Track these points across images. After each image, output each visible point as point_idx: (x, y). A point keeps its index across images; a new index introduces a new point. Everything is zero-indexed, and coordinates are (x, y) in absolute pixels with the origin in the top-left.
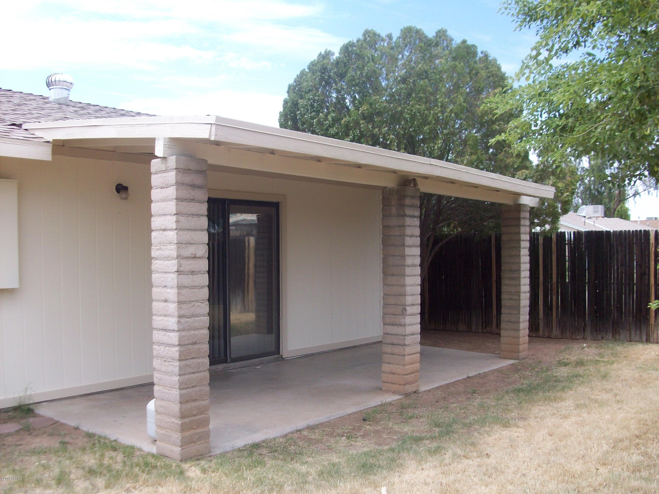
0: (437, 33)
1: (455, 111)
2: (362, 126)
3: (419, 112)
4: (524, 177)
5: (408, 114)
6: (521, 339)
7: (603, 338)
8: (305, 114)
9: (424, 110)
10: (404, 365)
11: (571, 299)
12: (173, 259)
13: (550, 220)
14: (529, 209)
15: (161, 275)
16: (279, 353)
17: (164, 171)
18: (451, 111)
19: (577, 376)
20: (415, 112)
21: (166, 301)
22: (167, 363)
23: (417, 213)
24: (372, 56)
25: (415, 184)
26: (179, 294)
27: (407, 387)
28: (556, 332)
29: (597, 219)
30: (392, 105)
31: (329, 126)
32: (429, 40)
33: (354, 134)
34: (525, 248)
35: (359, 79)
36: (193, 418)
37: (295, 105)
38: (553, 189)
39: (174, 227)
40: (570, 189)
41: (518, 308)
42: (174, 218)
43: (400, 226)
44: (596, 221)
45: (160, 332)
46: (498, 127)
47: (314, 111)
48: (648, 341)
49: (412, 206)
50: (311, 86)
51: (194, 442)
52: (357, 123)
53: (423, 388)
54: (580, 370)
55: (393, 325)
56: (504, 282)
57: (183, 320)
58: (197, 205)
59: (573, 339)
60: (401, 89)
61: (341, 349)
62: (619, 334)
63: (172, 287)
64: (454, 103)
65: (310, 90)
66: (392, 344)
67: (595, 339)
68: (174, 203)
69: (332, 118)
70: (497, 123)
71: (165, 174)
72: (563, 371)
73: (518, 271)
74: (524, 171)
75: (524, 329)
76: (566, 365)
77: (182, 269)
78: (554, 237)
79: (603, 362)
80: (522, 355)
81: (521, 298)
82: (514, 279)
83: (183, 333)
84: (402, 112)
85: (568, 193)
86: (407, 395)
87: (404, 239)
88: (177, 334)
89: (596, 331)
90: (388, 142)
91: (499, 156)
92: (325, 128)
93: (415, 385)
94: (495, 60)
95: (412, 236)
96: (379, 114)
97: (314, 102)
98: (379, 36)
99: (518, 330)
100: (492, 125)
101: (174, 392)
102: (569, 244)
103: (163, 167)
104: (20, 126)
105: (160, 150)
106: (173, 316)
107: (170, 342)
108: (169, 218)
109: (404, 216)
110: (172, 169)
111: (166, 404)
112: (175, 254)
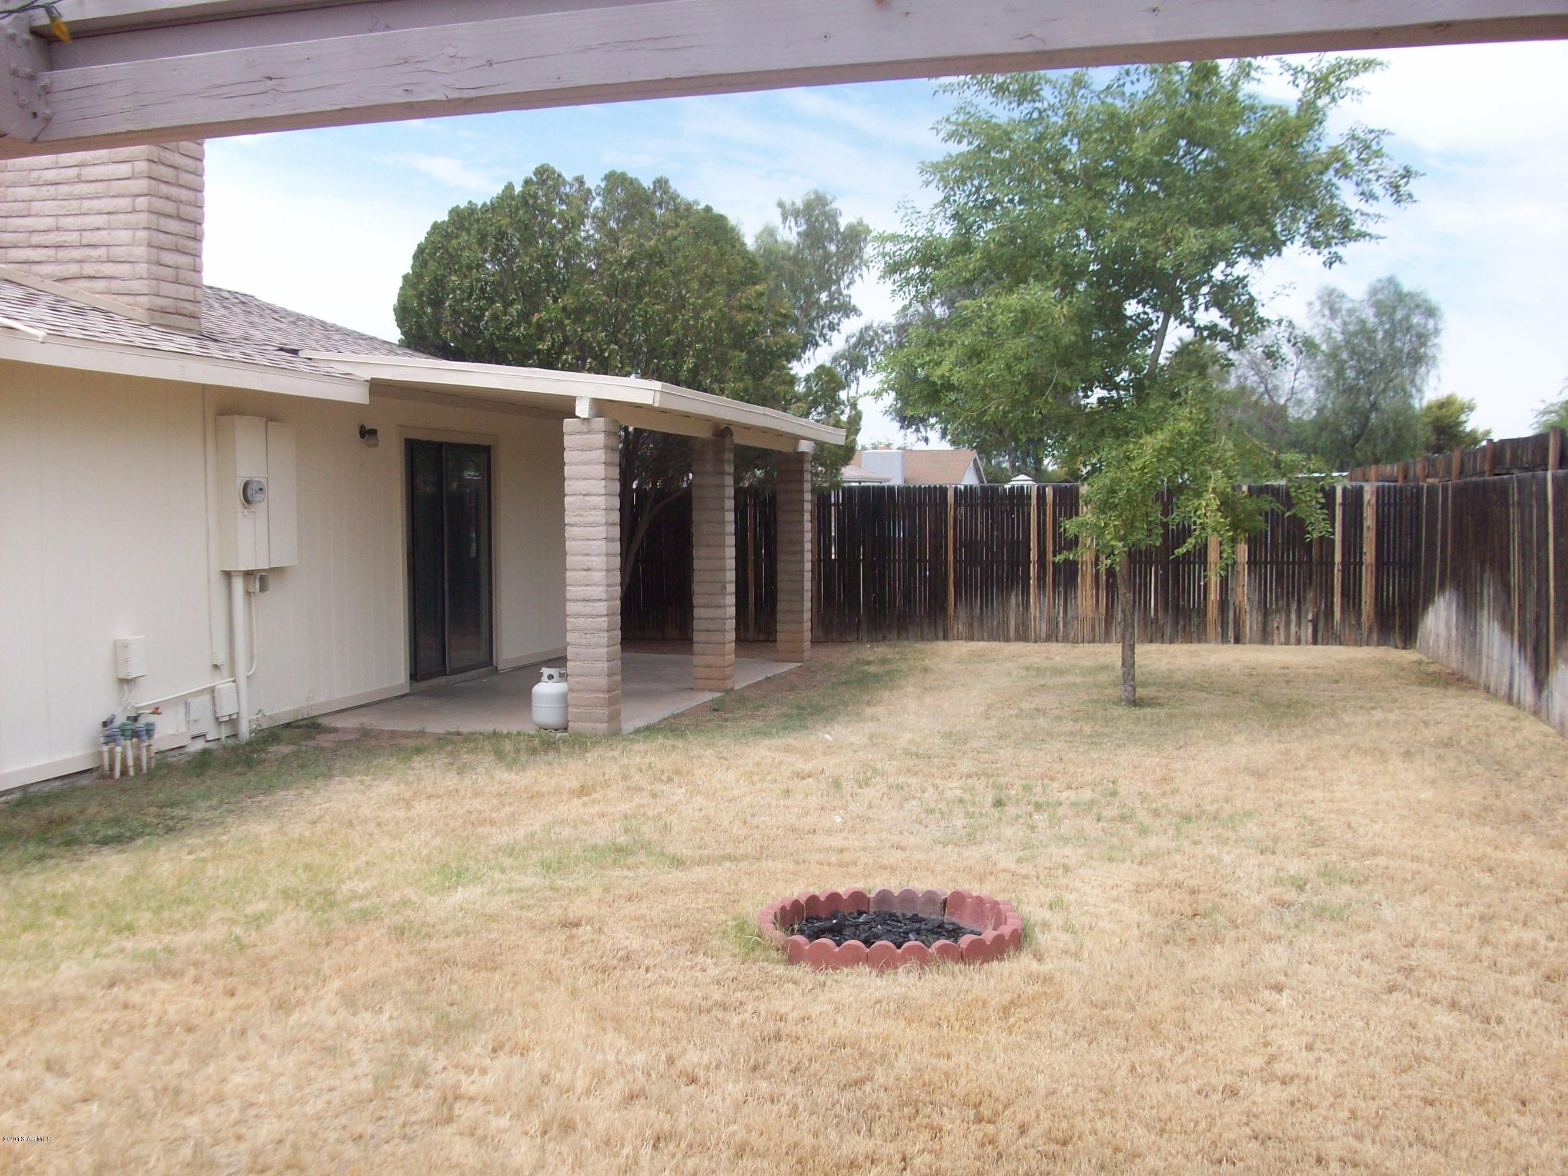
2: (567, 328)
6: (804, 634)
7: (884, 638)
8: (462, 300)
10: (725, 655)
11: (839, 586)
12: (599, 525)
14: (808, 457)
15: (580, 543)
16: (491, 664)
17: (586, 433)
18: (710, 320)
20: (653, 314)
21: (588, 570)
22: (589, 636)
23: (732, 470)
25: (732, 434)
26: (608, 562)
27: (726, 681)
30: (613, 300)
31: (512, 324)
38: (844, 433)
39: (600, 492)
41: (801, 592)
42: (603, 483)
43: (718, 486)
45: (578, 603)
47: (484, 298)
48: (945, 638)
49: (729, 462)
51: (613, 719)
52: (560, 325)
53: (739, 686)
55: (708, 607)
56: (781, 557)
57: (609, 589)
58: (614, 468)
62: (907, 633)
63: (598, 555)
66: (708, 631)
68: (600, 467)
69: (517, 312)
71: (587, 437)
73: (801, 542)
77: (609, 536)
80: (804, 656)
81: (804, 579)
82: (794, 553)
83: (609, 603)
86: (725, 692)
88: (601, 604)
90: (606, 355)
91: (763, 381)
92: (504, 325)
93: (732, 680)
95: (729, 498)
96: (591, 310)
97: (486, 284)
98: (560, 176)
99: (802, 622)
101: (599, 665)
102: (837, 505)
103: (585, 428)
104: (295, 352)
105: (582, 409)
106: (598, 585)
107: (594, 612)
108: (594, 482)
109: (722, 473)
110: (598, 432)
111: (586, 679)
112: (604, 521)
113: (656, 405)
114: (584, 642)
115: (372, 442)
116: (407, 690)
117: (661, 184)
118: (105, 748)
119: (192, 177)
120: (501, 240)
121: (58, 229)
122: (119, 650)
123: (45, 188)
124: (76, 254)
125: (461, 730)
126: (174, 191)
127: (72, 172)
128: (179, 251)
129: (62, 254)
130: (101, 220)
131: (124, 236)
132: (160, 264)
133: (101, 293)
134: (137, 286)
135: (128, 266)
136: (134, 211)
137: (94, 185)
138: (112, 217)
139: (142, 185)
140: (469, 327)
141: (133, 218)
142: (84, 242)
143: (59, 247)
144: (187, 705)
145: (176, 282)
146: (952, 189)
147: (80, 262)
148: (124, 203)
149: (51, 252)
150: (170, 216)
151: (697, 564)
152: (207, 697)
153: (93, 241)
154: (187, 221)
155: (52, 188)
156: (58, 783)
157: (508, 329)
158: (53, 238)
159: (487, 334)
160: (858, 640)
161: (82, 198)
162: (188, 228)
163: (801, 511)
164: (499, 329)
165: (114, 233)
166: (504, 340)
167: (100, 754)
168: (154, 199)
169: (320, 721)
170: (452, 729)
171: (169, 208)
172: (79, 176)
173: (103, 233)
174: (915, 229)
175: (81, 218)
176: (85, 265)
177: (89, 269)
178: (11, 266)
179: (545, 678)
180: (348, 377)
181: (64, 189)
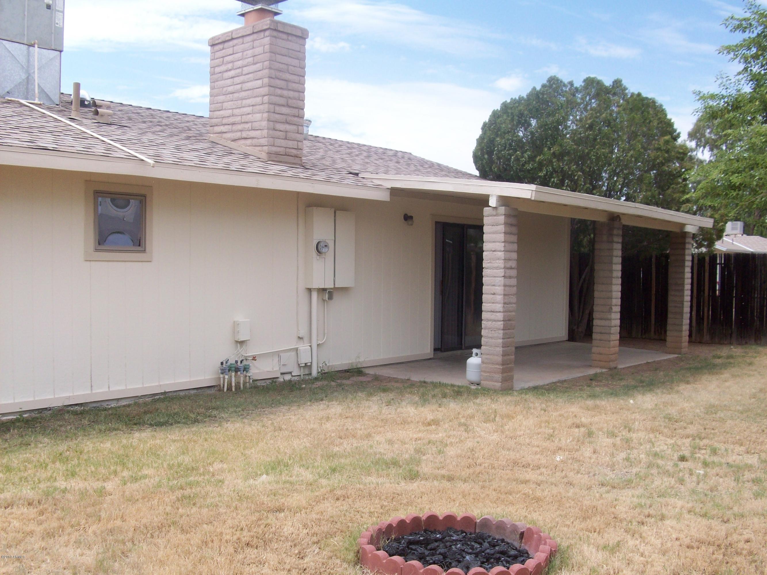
0: (613, 82)
1: (636, 156)
2: (555, 164)
3: (604, 155)
4: (688, 209)
5: (594, 156)
6: (683, 338)
8: (502, 151)
9: (608, 153)
10: (609, 348)
11: (720, 311)
12: (501, 268)
13: (706, 244)
14: (692, 236)
15: (492, 278)
17: (495, 216)
18: (632, 156)
19: (730, 363)
20: (601, 155)
21: (494, 294)
22: (493, 332)
23: (620, 240)
24: (561, 104)
25: (620, 219)
26: (504, 290)
27: (611, 363)
28: (707, 337)
29: (735, 237)
30: (580, 148)
31: (525, 162)
32: (606, 88)
33: (547, 170)
34: (688, 267)
35: (551, 124)
36: (506, 366)
37: (492, 142)
38: (712, 221)
39: (503, 249)
40: (724, 220)
41: (681, 313)
42: (503, 244)
43: (609, 250)
44: (734, 239)
45: (488, 313)
46: (667, 169)
47: (512, 149)
49: (617, 235)
50: (510, 128)
51: (507, 381)
52: (551, 162)
53: (620, 366)
54: (732, 361)
55: (601, 319)
56: (671, 293)
57: (506, 306)
58: (513, 236)
59: (720, 343)
60: (589, 135)
61: (535, 345)
63: (499, 286)
64: (634, 149)
65: (509, 132)
66: (601, 333)
67: (740, 344)
68: (503, 235)
69: (528, 156)
70: (666, 165)
71: (495, 217)
72: (718, 361)
73: (683, 285)
74: (687, 204)
75: (686, 331)
76: (719, 358)
77: (506, 275)
78: (707, 259)
79: (748, 356)
80: (684, 350)
81: (684, 306)
82: (679, 291)
83: (505, 314)
84: (588, 153)
85: (722, 223)
86: (610, 369)
87: (612, 259)
88: (502, 314)
89: (741, 337)
90: (576, 178)
91: (667, 192)
92: (521, 163)
93: (615, 362)
94: (661, 106)
95: (617, 256)
96: (568, 153)
97: (512, 142)
98: (561, 82)
99: (681, 331)
100: (663, 166)
101: (498, 349)
102: (720, 264)
103: (494, 213)
104: (357, 174)
105: (493, 202)
106: (499, 303)
107: (496, 319)
108: (498, 244)
109: (612, 242)
110: (501, 215)
111: (491, 357)
112: (503, 266)
113: (533, 199)
114: (490, 335)
115: (410, 222)
116: (432, 356)
117: (617, 83)
118: (222, 376)
119: (297, 85)
120: (521, 118)
121: (233, 115)
122: (235, 325)
123: (228, 96)
124: (240, 127)
125: (426, 380)
126: (285, 93)
127: (239, 87)
128: (287, 123)
129: (235, 128)
130: (249, 110)
131: (258, 116)
132: (274, 129)
133: (249, 146)
134: (264, 141)
135: (259, 132)
136: (262, 104)
137: (247, 92)
138: (254, 107)
139: (265, 90)
140: (506, 165)
141: (262, 107)
142: (243, 121)
143: (233, 124)
144: (279, 356)
145: (286, 139)
146: (750, 63)
147: (241, 131)
148: (258, 100)
149: (230, 127)
150: (283, 106)
151: (596, 294)
152: (293, 353)
153: (246, 120)
154: (293, 107)
155: (231, 95)
156: (195, 391)
157: (523, 165)
158: (231, 120)
159: (514, 168)
160: (731, 344)
161: (242, 99)
162: (295, 112)
163: (683, 266)
164: (519, 166)
165: (254, 115)
166: (523, 171)
167: (219, 378)
168: (272, 97)
169: (363, 369)
170: (422, 380)
171: (282, 101)
172: (241, 88)
173: (250, 116)
174: (729, 91)
175: (242, 109)
176: (243, 133)
177: (244, 135)
178: (215, 135)
179: (474, 355)
180: (378, 187)
181: (236, 95)
